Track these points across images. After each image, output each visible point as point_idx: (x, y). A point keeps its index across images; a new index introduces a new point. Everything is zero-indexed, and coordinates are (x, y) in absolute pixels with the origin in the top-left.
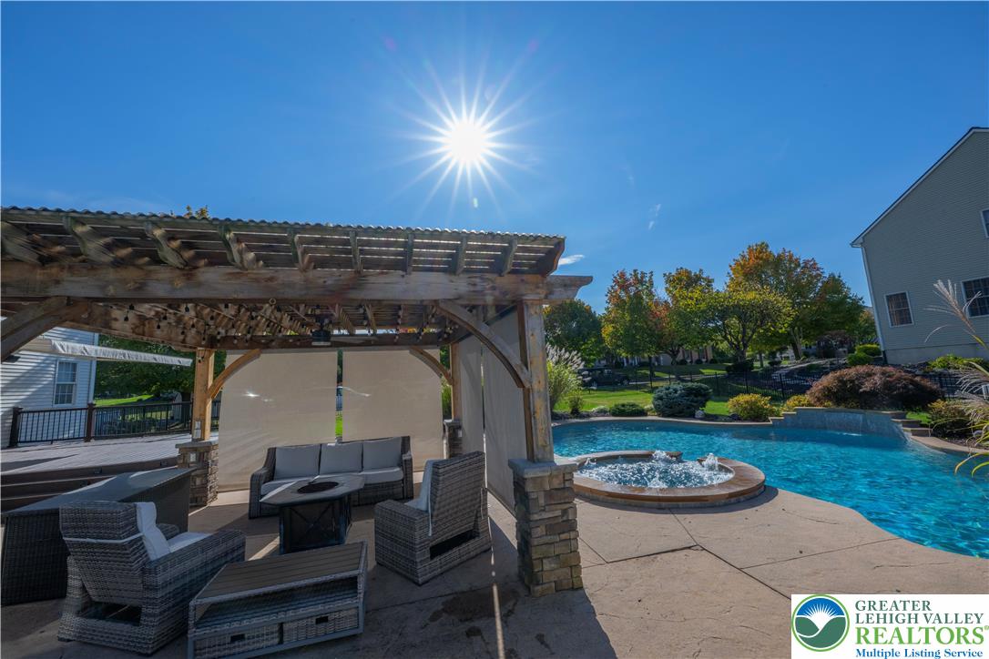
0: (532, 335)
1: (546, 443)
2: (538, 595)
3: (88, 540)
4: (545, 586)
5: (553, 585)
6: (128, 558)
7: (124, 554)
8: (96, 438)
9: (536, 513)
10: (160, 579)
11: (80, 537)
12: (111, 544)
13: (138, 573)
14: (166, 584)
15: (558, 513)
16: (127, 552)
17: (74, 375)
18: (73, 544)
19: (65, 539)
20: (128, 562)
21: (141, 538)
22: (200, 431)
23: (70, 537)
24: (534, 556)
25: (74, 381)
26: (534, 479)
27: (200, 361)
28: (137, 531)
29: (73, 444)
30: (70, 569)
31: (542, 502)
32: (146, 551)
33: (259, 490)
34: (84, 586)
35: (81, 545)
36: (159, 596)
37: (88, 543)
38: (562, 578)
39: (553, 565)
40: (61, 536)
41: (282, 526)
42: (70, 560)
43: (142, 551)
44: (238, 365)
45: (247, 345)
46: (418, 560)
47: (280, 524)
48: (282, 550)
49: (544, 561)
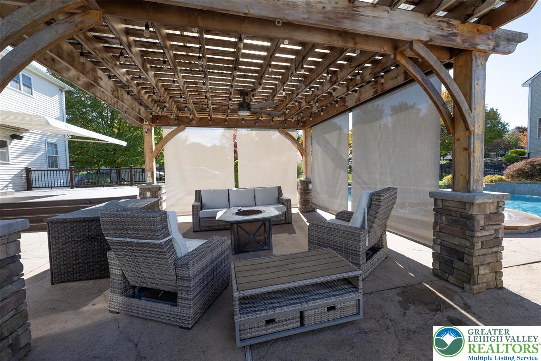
0: (477, 84)
1: (479, 177)
2: (475, 292)
3: (127, 240)
4: (481, 286)
5: (485, 284)
6: (166, 255)
7: (162, 252)
8: (77, 187)
9: (479, 232)
10: (192, 272)
11: (119, 237)
12: (149, 244)
13: (172, 267)
14: (196, 276)
15: (492, 232)
16: (165, 250)
17: (57, 151)
18: (114, 243)
19: (106, 238)
20: (164, 259)
21: (171, 240)
22: (151, 178)
23: (111, 237)
24: (475, 264)
25: (57, 154)
26: (479, 204)
27: (146, 132)
28: (169, 235)
29: (64, 190)
30: (110, 261)
31: (482, 223)
32: (175, 251)
33: (198, 215)
34: (123, 274)
35: (121, 244)
36: (192, 285)
37: (128, 242)
38: (490, 280)
39: (486, 271)
40: (103, 236)
41: (232, 237)
42: (111, 255)
43: (173, 250)
44: (171, 135)
45: (176, 122)
46: (361, 263)
47: (231, 235)
48: (233, 252)
49: (481, 268)
